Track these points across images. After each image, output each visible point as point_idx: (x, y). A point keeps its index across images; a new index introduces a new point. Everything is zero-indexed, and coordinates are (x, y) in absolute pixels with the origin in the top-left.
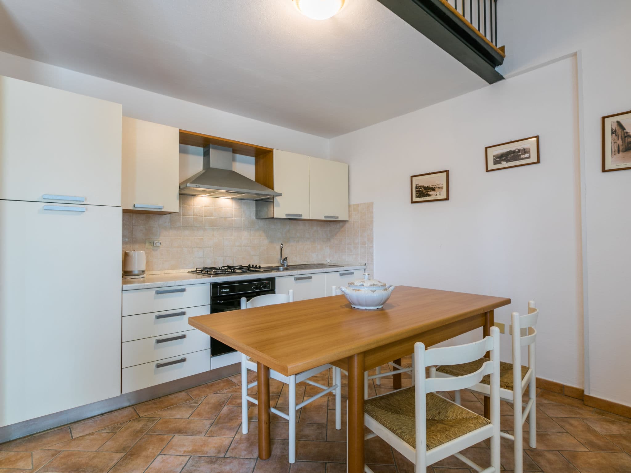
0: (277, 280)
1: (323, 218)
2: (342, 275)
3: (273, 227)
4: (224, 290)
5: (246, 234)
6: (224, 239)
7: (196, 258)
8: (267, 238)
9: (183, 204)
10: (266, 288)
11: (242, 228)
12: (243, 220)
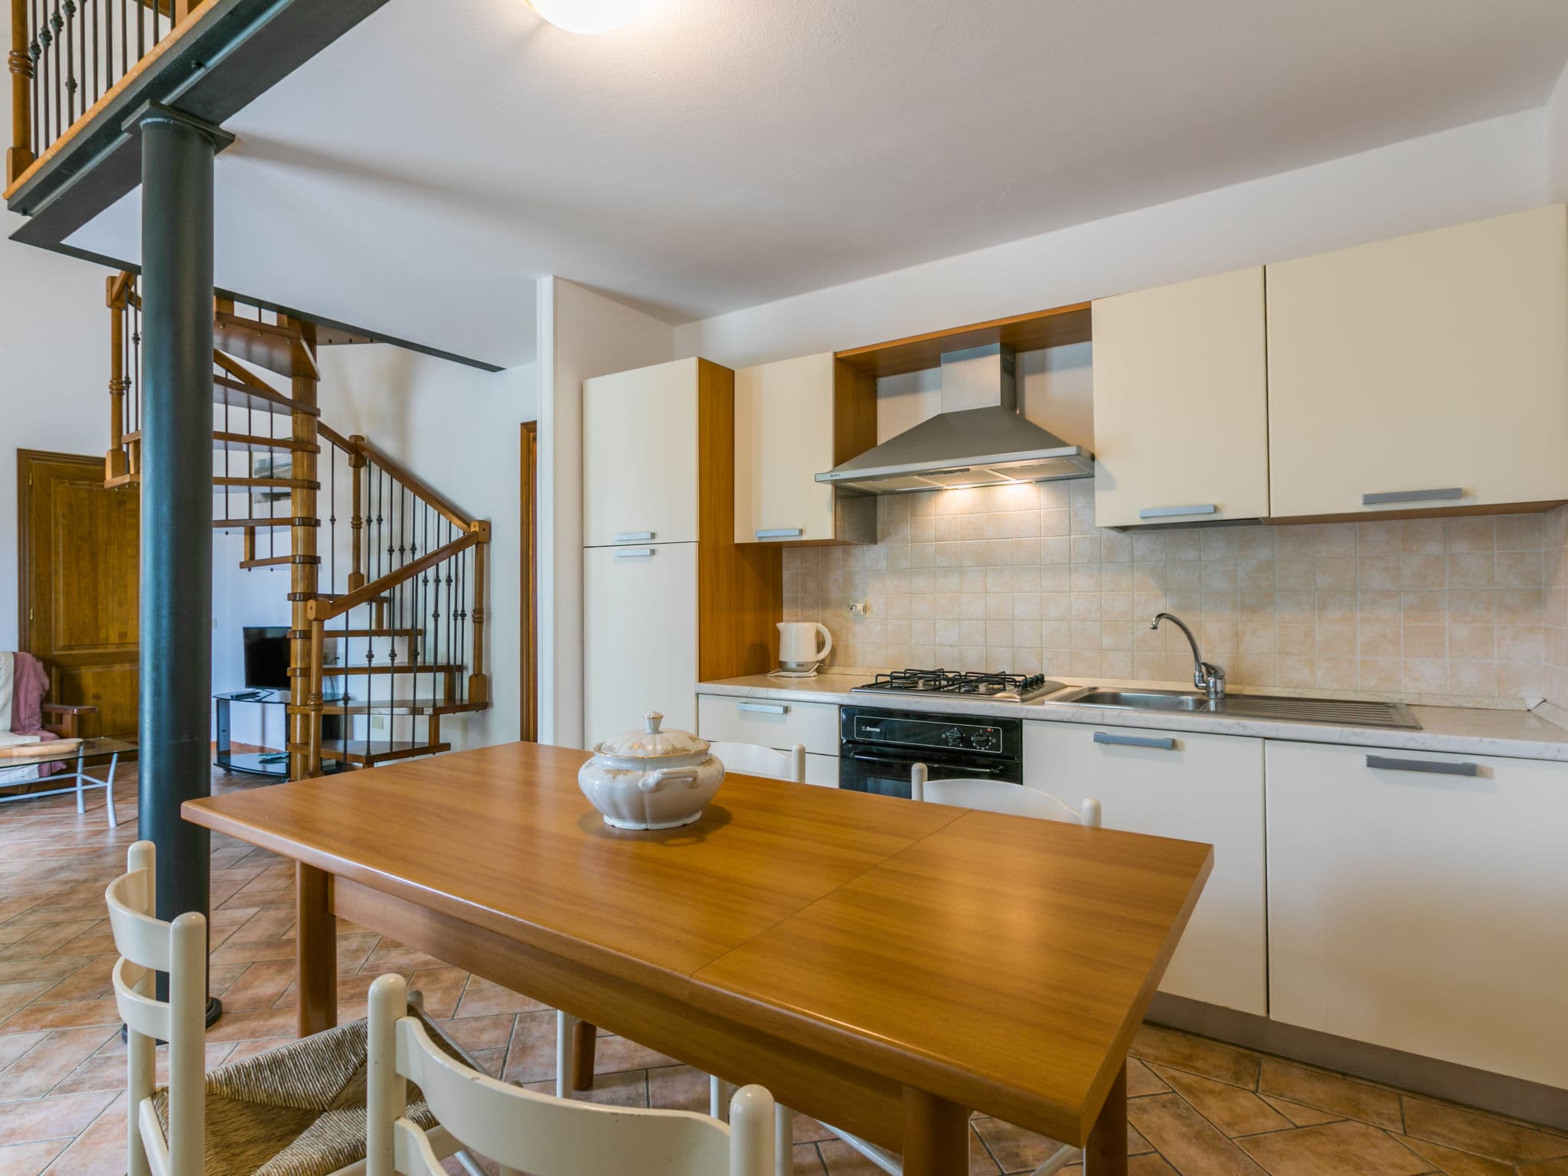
0: (1027, 728)
1: (1357, 506)
2: (1374, 763)
3: (1190, 554)
4: (868, 729)
5: (1082, 581)
6: (1013, 596)
7: (941, 645)
8: (1166, 594)
9: (913, 515)
10: (987, 747)
11: (1070, 563)
12: (1074, 541)
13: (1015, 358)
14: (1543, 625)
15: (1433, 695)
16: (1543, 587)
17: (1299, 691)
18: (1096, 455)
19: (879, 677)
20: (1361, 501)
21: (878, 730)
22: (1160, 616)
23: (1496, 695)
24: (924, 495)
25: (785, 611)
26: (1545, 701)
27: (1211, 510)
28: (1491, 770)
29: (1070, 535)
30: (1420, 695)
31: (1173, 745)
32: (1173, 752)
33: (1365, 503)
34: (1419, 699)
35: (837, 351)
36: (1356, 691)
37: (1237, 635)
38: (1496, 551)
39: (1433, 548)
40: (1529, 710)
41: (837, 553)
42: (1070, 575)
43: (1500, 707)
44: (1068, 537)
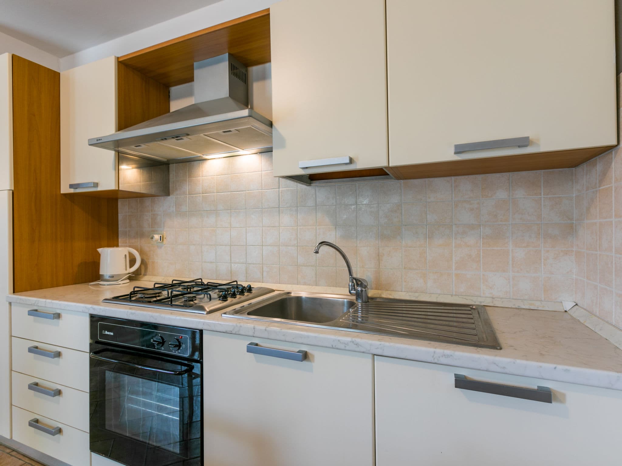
6: (246, 230)
7: (205, 262)
8: (336, 228)
9: (190, 176)
10: (179, 351)
11: (279, 208)
12: (281, 192)
13: (247, 71)
14: (574, 249)
15: (502, 298)
16: (574, 222)
17: (417, 294)
18: (274, 123)
19: (135, 288)
20: (453, 150)
21: (112, 334)
22: (323, 243)
23: (543, 300)
24: (195, 163)
25: (120, 240)
26: (577, 305)
27: (348, 161)
28: (564, 395)
29: (279, 188)
30: (493, 298)
31: (305, 356)
32: (305, 363)
33: (456, 153)
34: (493, 302)
35: (119, 56)
36: (452, 295)
37: (379, 255)
38: (542, 196)
39: (502, 194)
40: (566, 311)
41: (148, 202)
42: (279, 215)
43: (547, 309)
44: (278, 189)
